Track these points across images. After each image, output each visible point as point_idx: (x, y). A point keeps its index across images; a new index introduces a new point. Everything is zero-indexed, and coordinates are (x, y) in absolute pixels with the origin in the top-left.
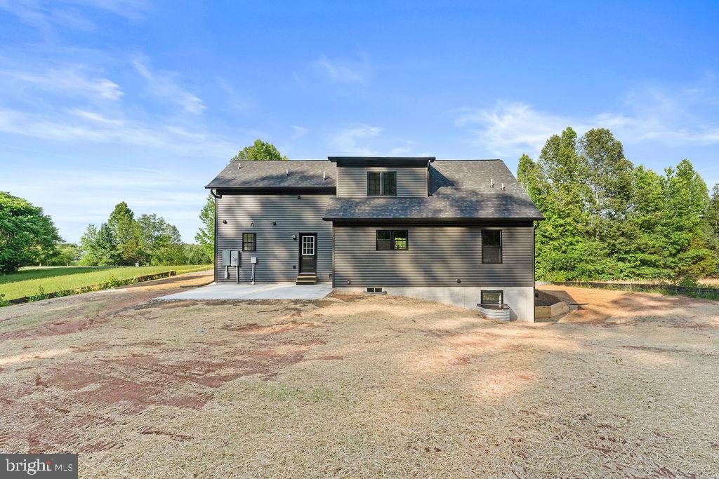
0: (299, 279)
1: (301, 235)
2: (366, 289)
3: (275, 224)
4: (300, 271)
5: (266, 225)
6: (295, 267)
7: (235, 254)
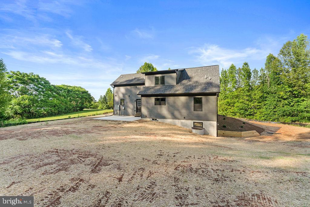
0: (136, 115)
1: (137, 100)
2: (151, 119)
3: (129, 96)
4: (137, 112)
5: (127, 97)
6: (135, 111)
7: (118, 106)
